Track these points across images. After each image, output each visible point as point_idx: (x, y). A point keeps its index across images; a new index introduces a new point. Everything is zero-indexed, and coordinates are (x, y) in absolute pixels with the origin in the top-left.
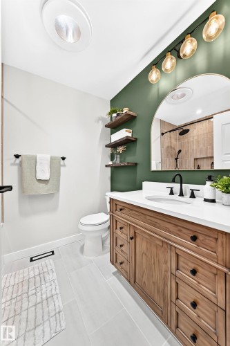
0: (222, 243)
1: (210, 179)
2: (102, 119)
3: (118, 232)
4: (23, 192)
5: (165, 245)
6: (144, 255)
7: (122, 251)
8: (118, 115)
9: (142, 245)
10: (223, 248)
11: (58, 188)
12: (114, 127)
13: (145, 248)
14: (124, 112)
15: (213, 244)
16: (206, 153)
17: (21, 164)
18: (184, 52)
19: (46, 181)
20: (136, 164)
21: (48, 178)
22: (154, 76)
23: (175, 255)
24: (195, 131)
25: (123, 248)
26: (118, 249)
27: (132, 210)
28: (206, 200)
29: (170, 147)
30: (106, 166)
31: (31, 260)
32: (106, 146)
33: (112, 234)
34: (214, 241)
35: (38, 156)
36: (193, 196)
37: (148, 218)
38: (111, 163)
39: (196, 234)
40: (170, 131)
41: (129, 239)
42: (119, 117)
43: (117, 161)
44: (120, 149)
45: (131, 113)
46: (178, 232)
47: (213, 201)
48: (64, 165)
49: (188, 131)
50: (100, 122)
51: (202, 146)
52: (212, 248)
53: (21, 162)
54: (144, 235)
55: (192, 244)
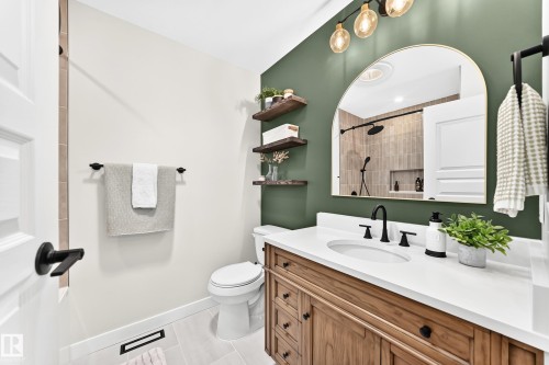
0: (483, 348)
1: (436, 218)
2: (246, 104)
3: (280, 301)
4: (108, 231)
5: (369, 336)
6: (329, 348)
7: (287, 334)
8: (275, 100)
9: (324, 330)
10: (485, 356)
11: (170, 223)
12: (268, 119)
13: (331, 336)
14: (286, 96)
15: (463, 345)
16: (409, 164)
17: (103, 180)
18: (393, 6)
19: (149, 211)
20: (306, 183)
21: (154, 206)
22: (339, 40)
23: (388, 354)
24: (392, 130)
25: (289, 330)
26: (280, 331)
27: (307, 268)
28: (429, 253)
29: (353, 152)
30: (254, 183)
31: (123, 350)
32: (254, 150)
33: (269, 304)
34: (467, 340)
35: (136, 167)
36: (404, 242)
37: (337, 284)
38: (262, 179)
39: (430, 325)
40: (353, 128)
41: (300, 317)
42: (277, 104)
43: (273, 175)
44: (280, 157)
45: (298, 98)
46: (394, 316)
47: (442, 255)
48: (183, 182)
49: (381, 128)
50: (244, 109)
51: (402, 152)
52: (461, 352)
53: (103, 176)
54: (329, 313)
55: (422, 341)
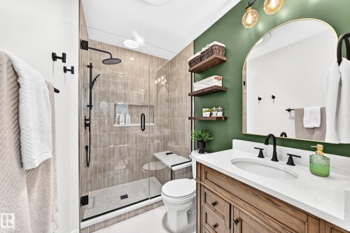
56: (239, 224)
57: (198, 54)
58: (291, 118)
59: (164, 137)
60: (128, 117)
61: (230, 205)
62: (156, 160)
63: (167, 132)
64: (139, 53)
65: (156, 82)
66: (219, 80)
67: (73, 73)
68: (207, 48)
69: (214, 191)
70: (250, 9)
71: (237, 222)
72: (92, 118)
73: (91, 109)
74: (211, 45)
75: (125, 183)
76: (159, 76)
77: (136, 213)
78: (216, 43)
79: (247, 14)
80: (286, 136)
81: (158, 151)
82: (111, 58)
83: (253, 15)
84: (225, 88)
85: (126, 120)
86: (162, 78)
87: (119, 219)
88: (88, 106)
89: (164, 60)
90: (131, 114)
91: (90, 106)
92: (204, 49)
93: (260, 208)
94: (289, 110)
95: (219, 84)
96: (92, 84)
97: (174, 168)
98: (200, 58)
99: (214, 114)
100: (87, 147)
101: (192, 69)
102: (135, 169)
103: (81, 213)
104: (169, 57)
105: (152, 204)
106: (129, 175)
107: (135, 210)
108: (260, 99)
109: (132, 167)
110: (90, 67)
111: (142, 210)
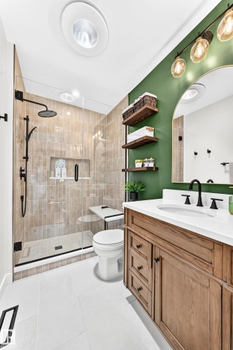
56: (159, 262)
57: (132, 106)
58: (226, 171)
59: (100, 191)
60: (64, 170)
61: (152, 245)
62: (91, 213)
63: (103, 186)
64: (75, 107)
65: (94, 137)
66: (150, 131)
67: (6, 120)
68: (139, 99)
69: (139, 234)
70: (178, 59)
71: (157, 260)
72: (28, 169)
73: (27, 160)
74: (142, 96)
75: (60, 235)
76: (96, 131)
77: (69, 261)
78: (147, 94)
79: (176, 63)
80: (212, 182)
81: (94, 205)
82: (47, 110)
83: (181, 64)
84: (156, 139)
85: (62, 173)
86: (99, 133)
87: (51, 267)
88: (24, 158)
89: (100, 115)
90: (67, 168)
91: (26, 158)
92: (136, 101)
93: (176, 244)
94: (224, 164)
95: (151, 134)
96: (28, 137)
97: (107, 220)
98: (133, 110)
99: (146, 165)
100: (22, 197)
101: (125, 121)
102: (70, 222)
103: (15, 259)
104: (106, 111)
105: (85, 254)
106: (65, 228)
107: (68, 259)
108: (196, 154)
109: (68, 220)
110: (27, 119)
111: (75, 259)
